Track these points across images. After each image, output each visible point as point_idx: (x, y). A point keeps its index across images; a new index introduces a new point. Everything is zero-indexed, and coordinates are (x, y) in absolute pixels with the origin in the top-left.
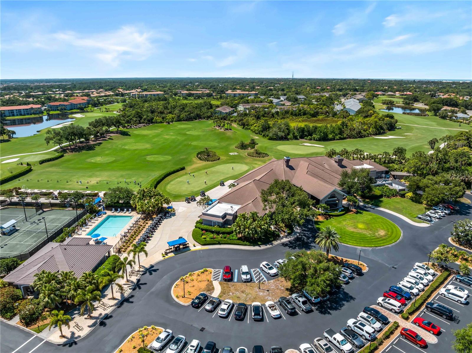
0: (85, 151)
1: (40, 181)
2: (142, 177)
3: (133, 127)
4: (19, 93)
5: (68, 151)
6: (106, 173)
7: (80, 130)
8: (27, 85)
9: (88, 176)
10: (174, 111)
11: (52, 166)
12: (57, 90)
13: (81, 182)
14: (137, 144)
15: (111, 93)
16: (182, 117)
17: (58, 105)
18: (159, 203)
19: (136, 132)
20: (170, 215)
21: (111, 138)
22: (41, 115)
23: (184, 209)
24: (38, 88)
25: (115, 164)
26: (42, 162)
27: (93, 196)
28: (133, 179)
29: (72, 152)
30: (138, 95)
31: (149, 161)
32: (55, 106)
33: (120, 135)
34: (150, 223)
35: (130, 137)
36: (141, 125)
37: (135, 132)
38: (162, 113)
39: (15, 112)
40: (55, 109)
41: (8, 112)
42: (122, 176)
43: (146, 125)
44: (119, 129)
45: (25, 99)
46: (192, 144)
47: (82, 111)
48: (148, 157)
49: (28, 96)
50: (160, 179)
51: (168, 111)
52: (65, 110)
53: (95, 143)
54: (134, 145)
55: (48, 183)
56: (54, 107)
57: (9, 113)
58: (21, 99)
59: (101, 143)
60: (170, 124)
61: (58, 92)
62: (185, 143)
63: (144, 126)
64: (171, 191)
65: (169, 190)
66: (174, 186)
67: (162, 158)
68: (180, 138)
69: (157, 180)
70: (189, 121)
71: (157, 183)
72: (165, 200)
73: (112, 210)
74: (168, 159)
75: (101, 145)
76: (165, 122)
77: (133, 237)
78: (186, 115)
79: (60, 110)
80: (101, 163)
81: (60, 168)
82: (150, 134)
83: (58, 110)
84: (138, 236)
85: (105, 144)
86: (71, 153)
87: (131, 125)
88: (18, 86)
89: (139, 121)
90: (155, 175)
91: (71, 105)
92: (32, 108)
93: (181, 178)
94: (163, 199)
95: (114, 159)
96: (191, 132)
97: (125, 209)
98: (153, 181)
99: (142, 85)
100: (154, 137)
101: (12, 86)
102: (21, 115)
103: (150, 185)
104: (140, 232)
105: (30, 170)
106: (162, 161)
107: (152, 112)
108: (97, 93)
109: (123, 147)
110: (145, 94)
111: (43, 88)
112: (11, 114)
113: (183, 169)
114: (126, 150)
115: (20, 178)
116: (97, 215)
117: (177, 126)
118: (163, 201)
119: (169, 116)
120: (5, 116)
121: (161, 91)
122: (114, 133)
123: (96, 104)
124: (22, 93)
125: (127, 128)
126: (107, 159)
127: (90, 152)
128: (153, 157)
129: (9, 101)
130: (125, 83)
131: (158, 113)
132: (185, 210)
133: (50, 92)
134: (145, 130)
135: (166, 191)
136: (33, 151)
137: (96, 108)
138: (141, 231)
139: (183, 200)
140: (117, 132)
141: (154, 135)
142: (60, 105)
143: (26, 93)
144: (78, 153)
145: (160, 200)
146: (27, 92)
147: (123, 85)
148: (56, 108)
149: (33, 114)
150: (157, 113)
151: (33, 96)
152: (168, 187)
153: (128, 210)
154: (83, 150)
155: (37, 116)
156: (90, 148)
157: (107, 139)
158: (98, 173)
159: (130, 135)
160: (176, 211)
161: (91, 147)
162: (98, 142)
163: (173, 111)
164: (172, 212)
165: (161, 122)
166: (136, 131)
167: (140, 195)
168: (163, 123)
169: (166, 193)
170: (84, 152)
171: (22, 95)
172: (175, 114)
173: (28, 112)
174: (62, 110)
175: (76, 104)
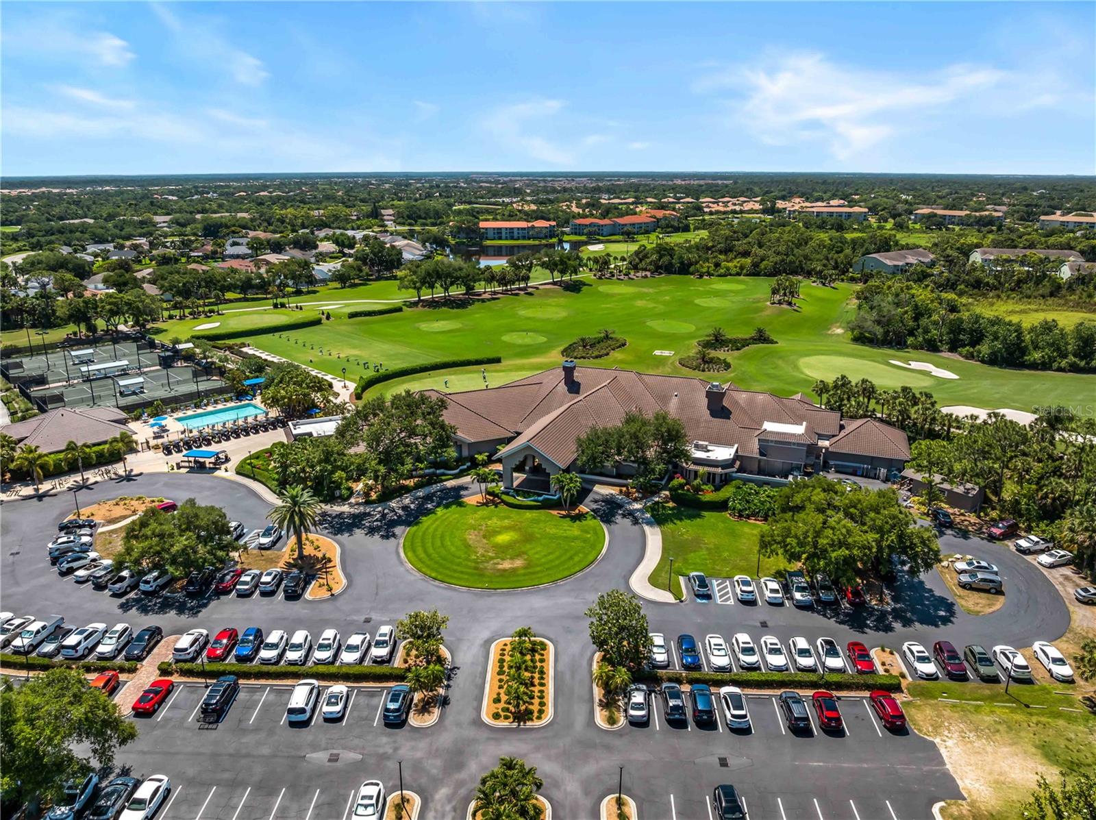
17: (588, 223)
26: (353, 315)
33: (559, 289)
36: (640, 274)
37: (601, 287)
39: (504, 232)
41: (492, 231)
43: (649, 276)
47: (627, 240)
50: (412, 368)
54: (542, 310)
57: (494, 233)
59: (496, 299)
63: (645, 276)
69: (402, 370)
79: (587, 235)
86: (421, 309)
91: (614, 225)
92: (533, 227)
95: (457, 327)
102: (512, 238)
110: (817, 212)
112: (496, 236)
113: (498, 360)
117: (712, 284)
120: (487, 239)
122: (556, 285)
126: (449, 326)
140: (562, 283)
155: (537, 242)
157: (522, 293)
162: (498, 296)
173: (524, 234)
174: (592, 234)
175: (623, 225)
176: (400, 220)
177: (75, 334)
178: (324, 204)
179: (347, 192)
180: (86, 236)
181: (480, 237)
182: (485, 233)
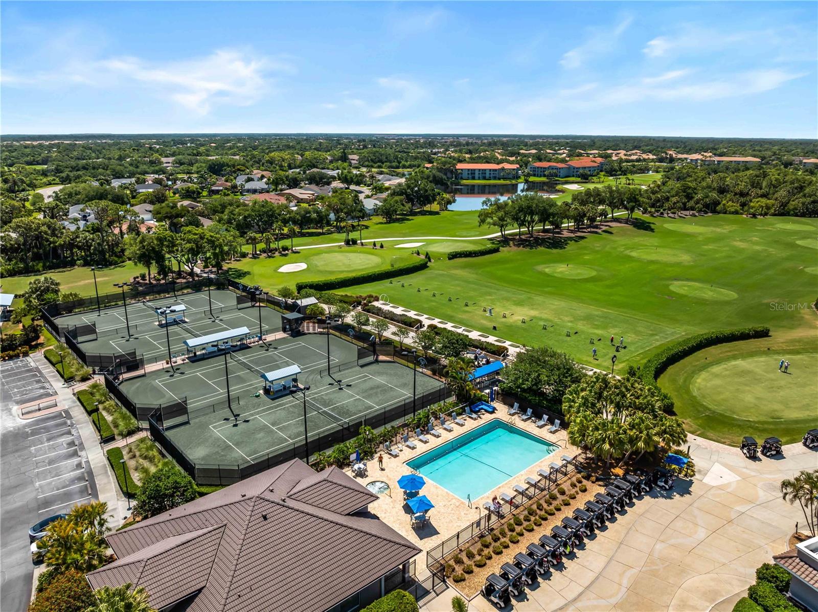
0: (543, 248)
1: (422, 292)
2: (637, 333)
3: (665, 215)
5: (511, 243)
6: (558, 303)
7: (544, 205)
9: (514, 301)
10: (774, 194)
11: (464, 267)
12: (562, 148)
13: (490, 312)
14: (659, 250)
15: (651, 157)
16: (792, 207)
17: (547, 166)
18: (638, 439)
19: (669, 226)
20: (671, 488)
21: (610, 230)
22: (514, 182)
23: (730, 477)
25: (590, 286)
26: (453, 256)
27: (494, 353)
28: (612, 332)
29: (518, 245)
30: (702, 160)
31: (674, 292)
32: (541, 168)
33: (631, 227)
34: (596, 490)
35: (652, 234)
36: (687, 213)
37: (666, 226)
38: (742, 194)
39: (477, 173)
40: (540, 173)
41: (467, 172)
42: (588, 318)
43: (697, 214)
44: (634, 215)
46: (808, 270)
47: (584, 181)
48: (676, 283)
50: (681, 349)
51: (760, 192)
52: (557, 177)
53: (572, 235)
54: (652, 251)
55: (433, 298)
56: (540, 170)
57: (468, 174)
59: (583, 238)
60: (756, 218)
62: (788, 265)
63: (694, 215)
64: (704, 397)
65: (699, 389)
66: (717, 382)
67: (711, 293)
68: (776, 252)
69: (672, 352)
70: (810, 217)
71: (668, 359)
72: (665, 432)
73: (512, 406)
74: (727, 299)
75: (582, 242)
76: (746, 213)
77: (518, 529)
78: (803, 204)
79: (548, 177)
80: (562, 278)
81: (477, 274)
82: (700, 234)
83: (545, 176)
84: (531, 530)
85: (592, 241)
86: (516, 248)
87: (664, 210)
89: (684, 204)
90: (672, 334)
91: (569, 168)
92: (503, 169)
93: (750, 360)
94: (657, 429)
95: (594, 273)
96: (809, 240)
97: (546, 417)
98: (659, 351)
99: (717, 147)
100: (708, 241)
102: (484, 178)
103: (645, 361)
104: (545, 519)
105: (422, 267)
106: (706, 300)
107: (722, 191)
108: (625, 155)
109: (627, 252)
110: (718, 161)
111: (543, 145)
112: (470, 176)
113: (764, 334)
114: (630, 259)
115: (394, 280)
116: (467, 409)
117: (773, 224)
118: (656, 434)
119: (758, 202)
120: (462, 178)
121: (755, 156)
122: (620, 222)
123: (615, 171)
125: (652, 216)
126: (579, 271)
127: (554, 251)
128: (689, 286)
130: (684, 143)
131: (736, 194)
132: (729, 484)
134: (691, 224)
135: (688, 391)
136: (457, 234)
137: (611, 178)
138: (553, 514)
139: (736, 439)
140: (627, 221)
141: (710, 236)
142: (549, 168)
144: (528, 249)
145: (648, 428)
147: (679, 146)
149: (502, 178)
150: (733, 194)
152: (699, 381)
153: (551, 421)
154: (540, 245)
155: (508, 182)
156: (557, 243)
157: (599, 231)
158: (540, 299)
159: (652, 230)
160: (697, 476)
161: (561, 241)
162: (579, 234)
163: (771, 192)
164: (681, 476)
165: (736, 213)
166: (669, 224)
167: (591, 391)
168: (742, 214)
169: (685, 396)
170: (541, 249)
172: (776, 199)
173: (495, 175)
174: (552, 176)
175: (577, 168)
177: (143, 277)
180: (108, 172)
181: (456, 178)
182: (462, 174)
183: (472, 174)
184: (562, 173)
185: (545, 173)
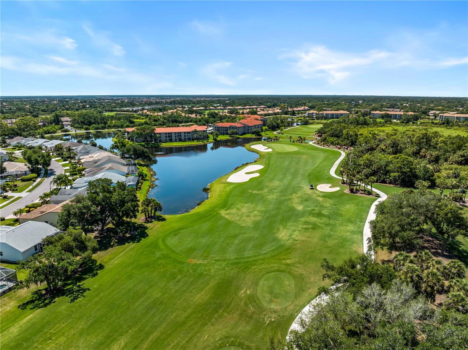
4: (182, 107)
8: (190, 100)
12: (219, 105)
17: (228, 126)
22: (205, 142)
24: (199, 102)
30: (316, 114)
32: (224, 127)
39: (173, 135)
41: (165, 135)
45: (187, 115)
49: (191, 112)
52: (237, 135)
56: (223, 129)
57: (166, 137)
58: (183, 115)
61: (219, 108)
79: (230, 135)
83: (227, 134)
88: (183, 100)
91: (244, 127)
92: (195, 131)
101: (177, 101)
102: (180, 140)
110: (326, 114)
111: (204, 103)
112: (168, 139)
120: (160, 141)
124: (185, 108)
129: (171, 117)
133: (211, 108)
137: (274, 133)
142: (230, 127)
143: (189, 108)
146: (190, 106)
148: (224, 131)
149: (196, 139)
151: (196, 112)
155: (201, 143)
171: (185, 109)
173: (190, 136)
174: (233, 134)
175: (251, 127)
176: (77, 125)
178: (17, 114)
179: (32, 106)
181: (155, 140)
182: (160, 137)
183: (169, 137)
184: (241, 131)
185: (228, 132)
